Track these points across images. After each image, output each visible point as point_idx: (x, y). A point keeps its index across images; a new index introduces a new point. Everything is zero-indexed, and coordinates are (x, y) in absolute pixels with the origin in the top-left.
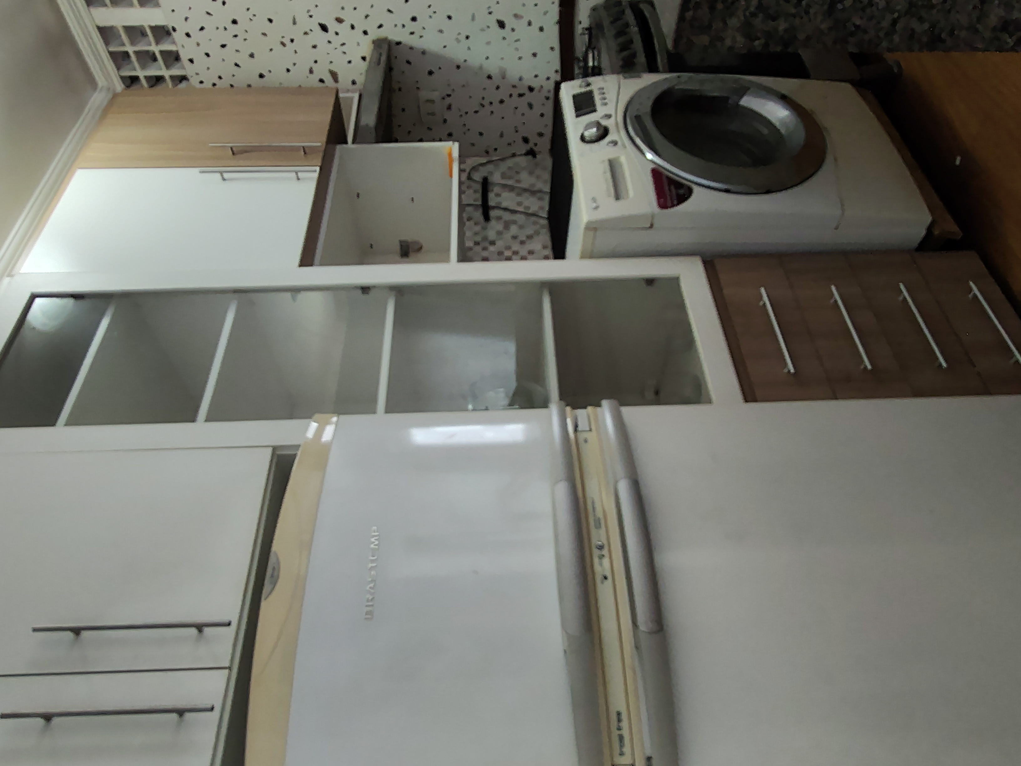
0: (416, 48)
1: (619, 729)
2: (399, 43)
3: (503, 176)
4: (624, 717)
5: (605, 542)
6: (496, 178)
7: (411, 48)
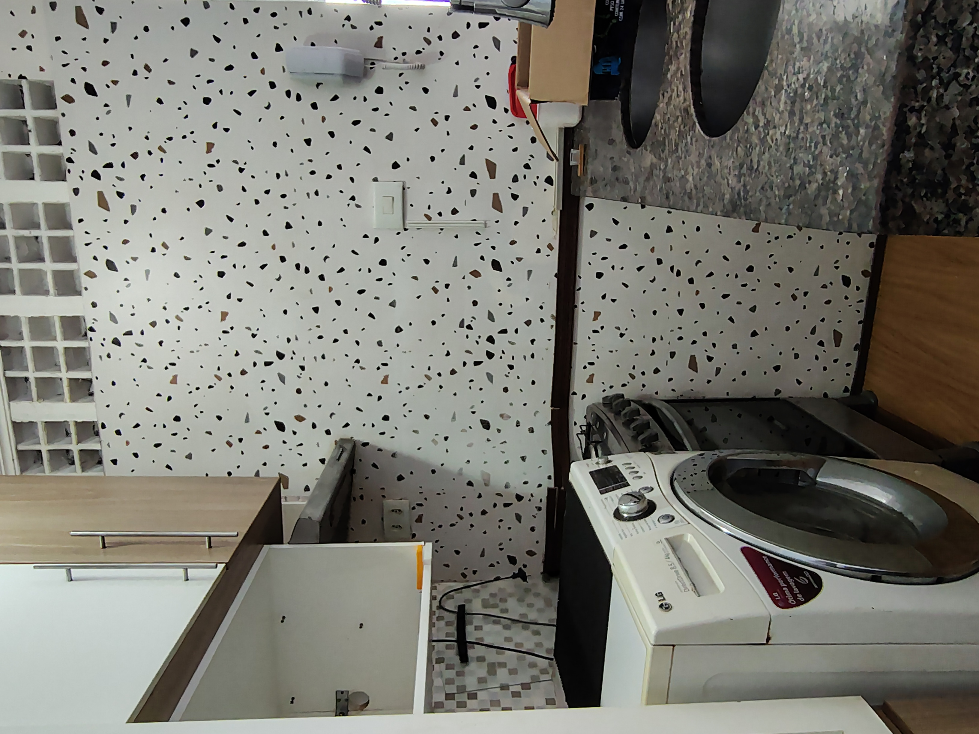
0: (386, 450)
2: (365, 444)
3: (485, 605)
6: (476, 606)
7: (380, 450)
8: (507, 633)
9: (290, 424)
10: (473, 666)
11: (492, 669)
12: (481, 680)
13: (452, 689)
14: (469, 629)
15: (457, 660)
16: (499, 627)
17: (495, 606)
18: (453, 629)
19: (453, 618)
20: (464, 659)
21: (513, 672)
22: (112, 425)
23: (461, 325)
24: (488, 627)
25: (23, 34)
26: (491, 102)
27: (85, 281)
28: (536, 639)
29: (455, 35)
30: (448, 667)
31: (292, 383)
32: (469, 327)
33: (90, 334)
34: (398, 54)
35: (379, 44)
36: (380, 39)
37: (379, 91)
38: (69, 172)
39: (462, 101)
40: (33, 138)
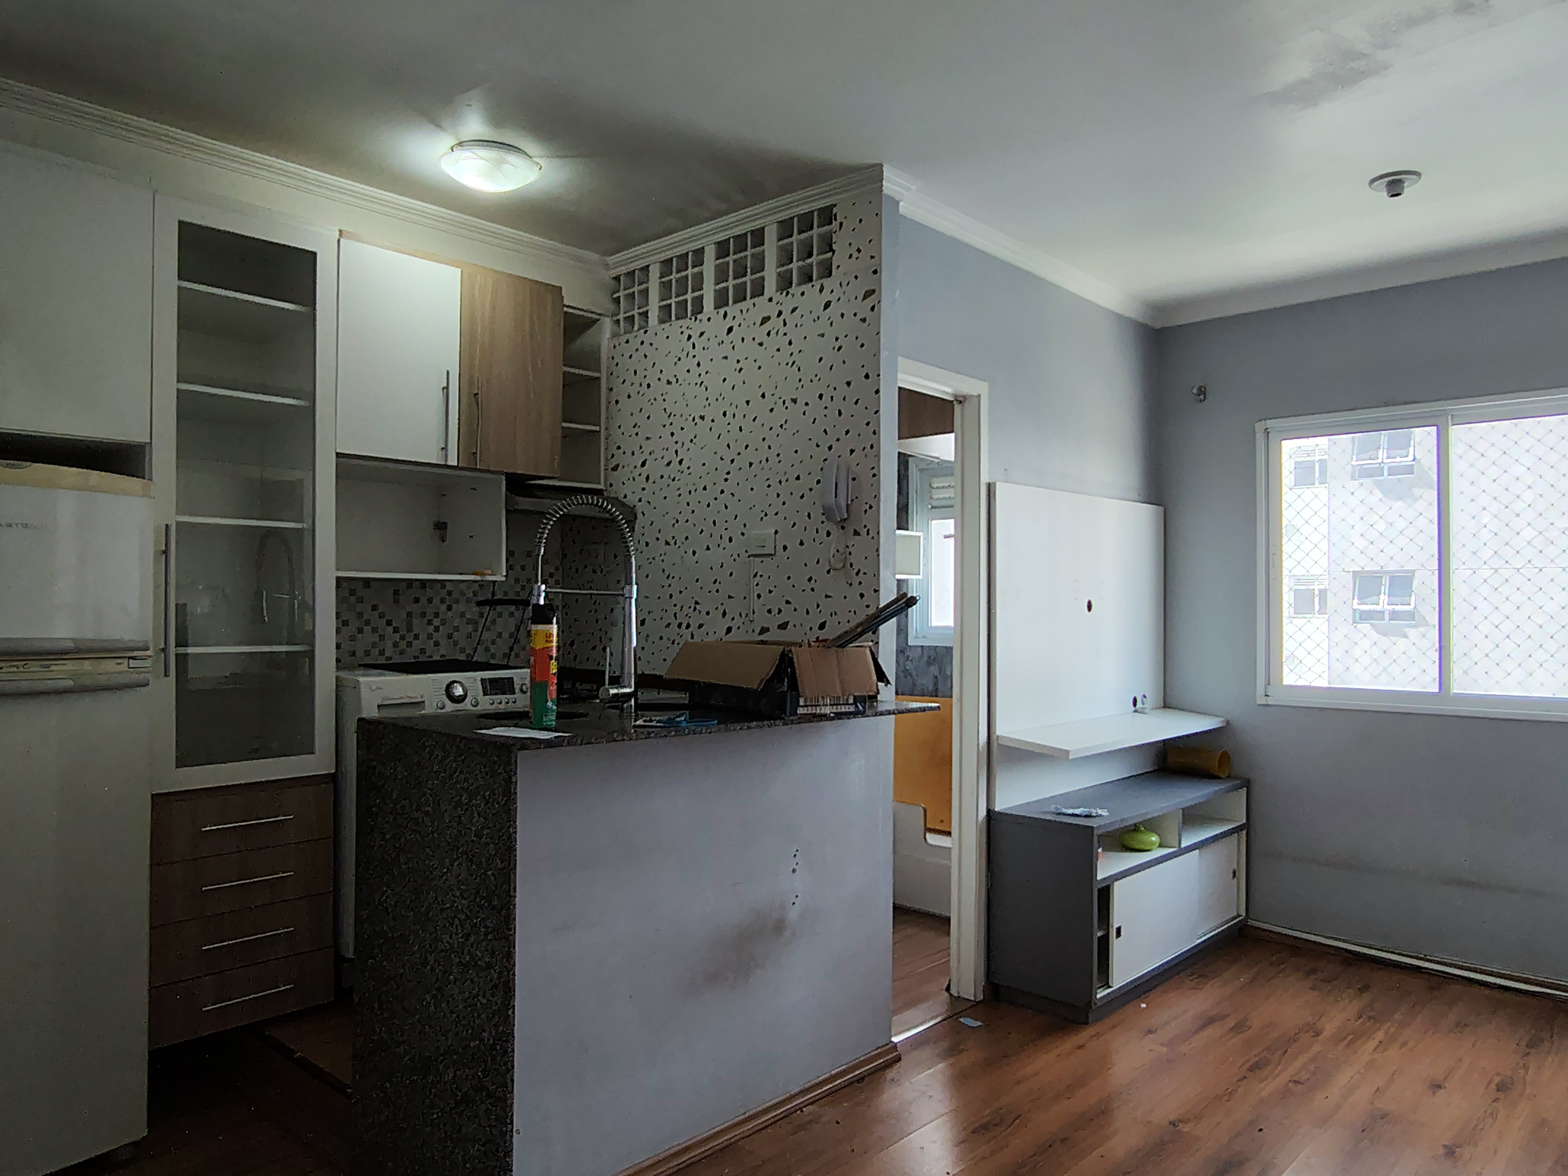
8: (505, 635)
9: (645, 471)
10: (475, 609)
11: (469, 622)
12: (462, 615)
13: (455, 595)
14: (513, 608)
15: (480, 598)
18: (511, 596)
20: (480, 604)
21: (469, 636)
22: (647, 338)
23: (697, 603)
24: (512, 623)
25: (859, 251)
26: (822, 626)
27: (722, 311)
29: (862, 596)
30: (475, 594)
31: (666, 471)
32: (695, 609)
33: (693, 318)
34: (850, 549)
35: (856, 533)
36: (859, 534)
37: (828, 534)
38: (781, 294)
39: (823, 602)
40: (801, 263)
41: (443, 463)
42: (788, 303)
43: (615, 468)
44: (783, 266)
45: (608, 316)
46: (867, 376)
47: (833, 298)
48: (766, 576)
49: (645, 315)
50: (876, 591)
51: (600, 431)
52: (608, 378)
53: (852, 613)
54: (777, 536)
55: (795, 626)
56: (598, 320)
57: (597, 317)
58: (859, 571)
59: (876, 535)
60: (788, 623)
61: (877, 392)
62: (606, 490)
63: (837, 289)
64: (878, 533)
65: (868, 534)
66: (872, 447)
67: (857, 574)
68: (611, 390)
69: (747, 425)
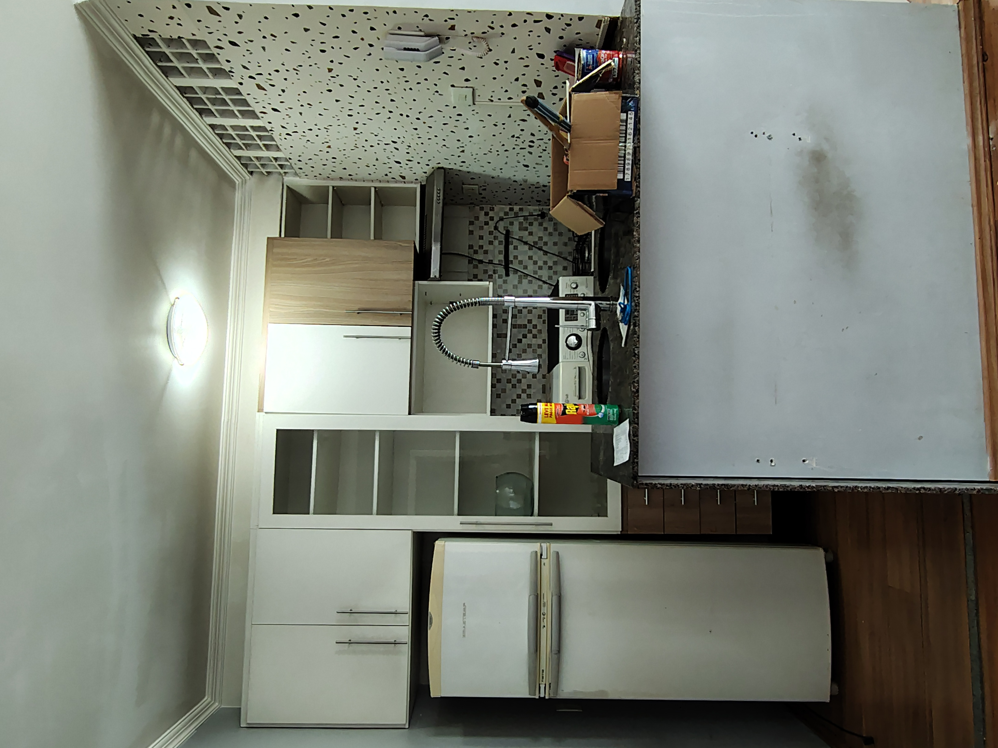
1: (543, 674)
4: (545, 671)
5: (546, 612)
6: (515, 231)
9: (404, 162)
14: (511, 247)
16: (527, 247)
17: (526, 229)
19: (502, 238)
20: (507, 275)
22: (295, 158)
23: (513, 137)
25: (171, 18)
26: (541, 56)
27: (260, 115)
28: (545, 258)
29: (514, 25)
31: (403, 150)
32: (518, 137)
33: (271, 132)
34: (469, 32)
35: (453, 28)
36: (454, 26)
38: (232, 76)
39: (518, 54)
40: (200, 61)
41: (410, 340)
42: (238, 72)
43: (403, 178)
44: (208, 76)
45: (283, 179)
46: (296, 15)
47: (225, 40)
48: (492, 94)
49: (276, 159)
50: (510, 14)
51: (375, 188)
52: (332, 179)
53: (530, 33)
54: (455, 85)
55: (538, 76)
56: (287, 186)
57: (285, 187)
58: (490, 27)
59: (455, 13)
60: (535, 80)
61: (310, 7)
62: (421, 182)
63: (216, 35)
64: (452, 11)
65: (453, 19)
66: (366, 13)
67: (492, 28)
68: (341, 178)
69: (357, 101)
